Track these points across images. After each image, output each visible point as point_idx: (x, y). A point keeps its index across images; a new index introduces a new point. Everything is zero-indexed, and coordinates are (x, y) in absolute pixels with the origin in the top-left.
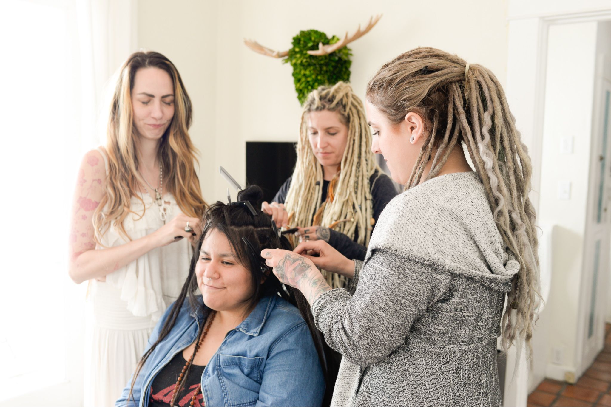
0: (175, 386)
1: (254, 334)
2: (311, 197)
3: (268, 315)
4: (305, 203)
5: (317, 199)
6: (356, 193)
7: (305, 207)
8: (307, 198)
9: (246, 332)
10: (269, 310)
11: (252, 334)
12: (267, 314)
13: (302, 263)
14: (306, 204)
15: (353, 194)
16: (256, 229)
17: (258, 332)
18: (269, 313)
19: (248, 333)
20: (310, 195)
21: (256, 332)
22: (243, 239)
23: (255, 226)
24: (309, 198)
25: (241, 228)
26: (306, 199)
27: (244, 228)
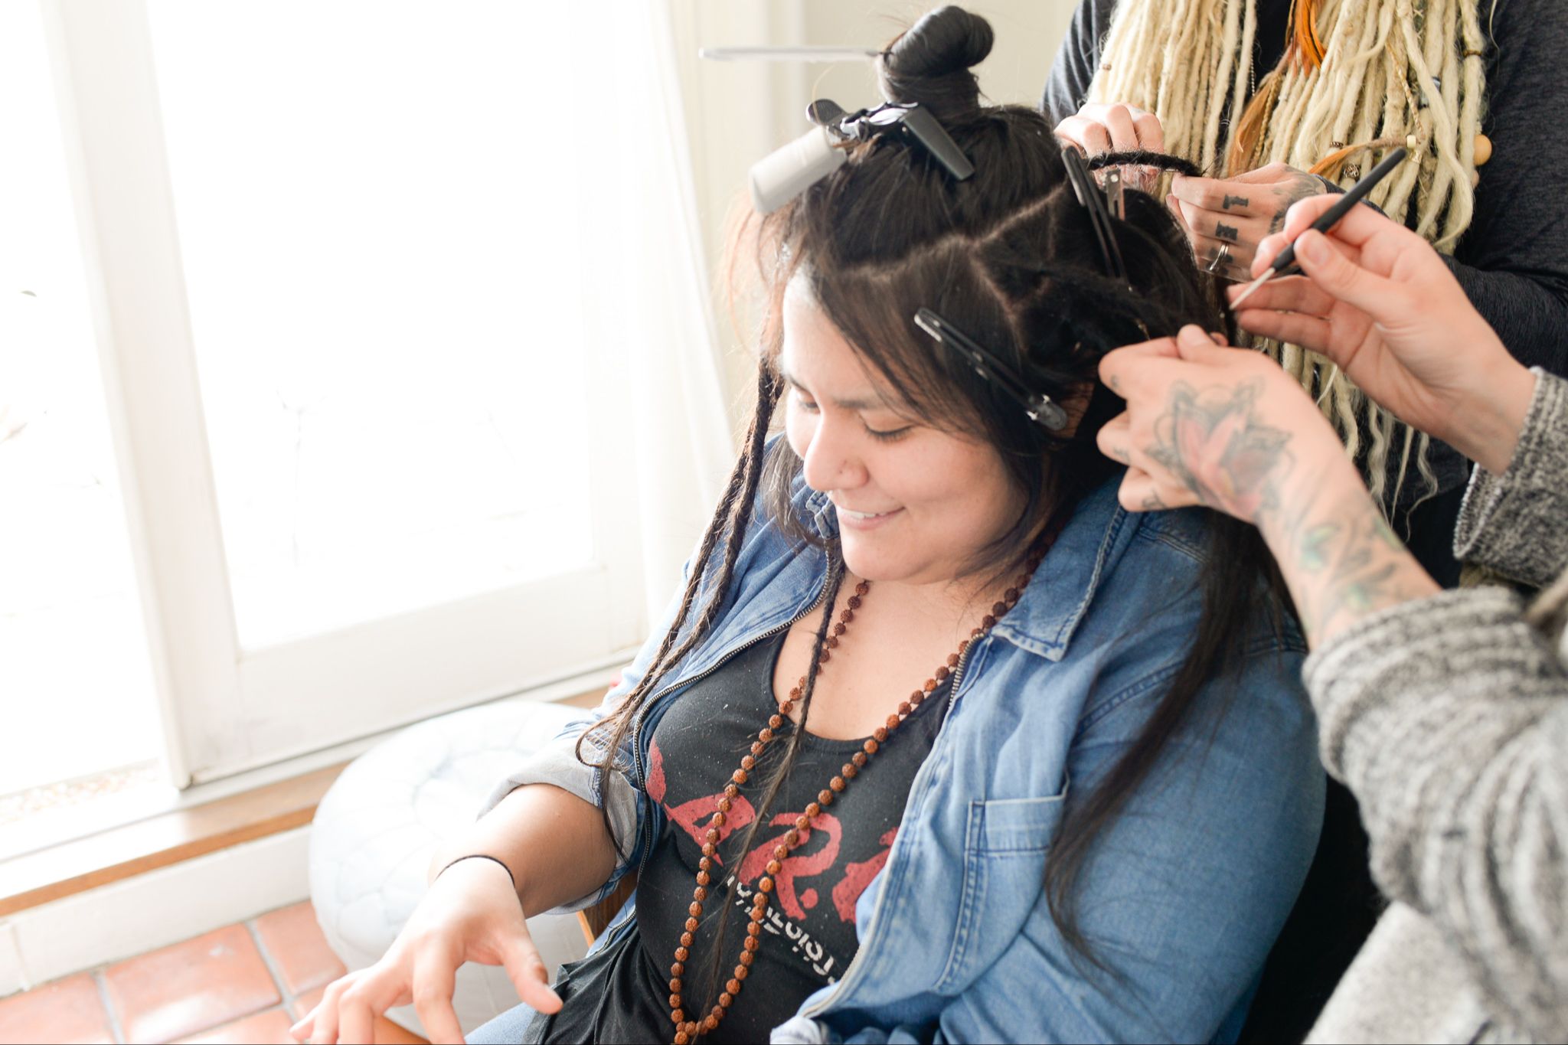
0: (722, 800)
1: (1046, 650)
2: (1208, 45)
3: (1108, 567)
4: (1184, 68)
5: (1237, 54)
6: (1419, 24)
7: (1187, 89)
8: (1193, 51)
9: (1014, 636)
10: (1111, 548)
11: (1037, 649)
12: (1105, 561)
13: (1249, 427)
14: (1189, 74)
15: (1407, 27)
16: (977, 244)
17: (1064, 639)
18: (1111, 560)
19: (1021, 638)
20: (1203, 38)
21: (1052, 639)
22: (918, 320)
23: (971, 229)
24: (1200, 51)
25: (902, 267)
26: (1187, 53)
27: (917, 259)
